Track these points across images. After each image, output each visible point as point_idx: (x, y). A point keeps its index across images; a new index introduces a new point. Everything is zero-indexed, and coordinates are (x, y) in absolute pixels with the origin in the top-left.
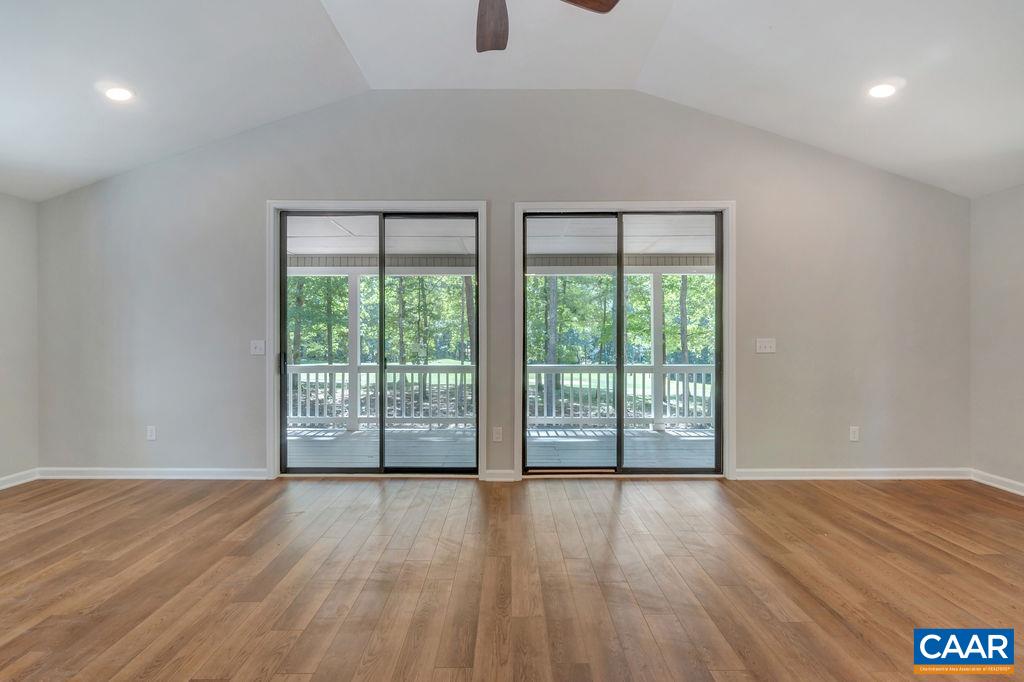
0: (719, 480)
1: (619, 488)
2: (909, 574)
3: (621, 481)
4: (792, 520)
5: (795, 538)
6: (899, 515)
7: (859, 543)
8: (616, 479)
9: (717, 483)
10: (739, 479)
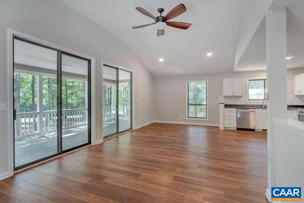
9: (130, 132)
10: (135, 129)
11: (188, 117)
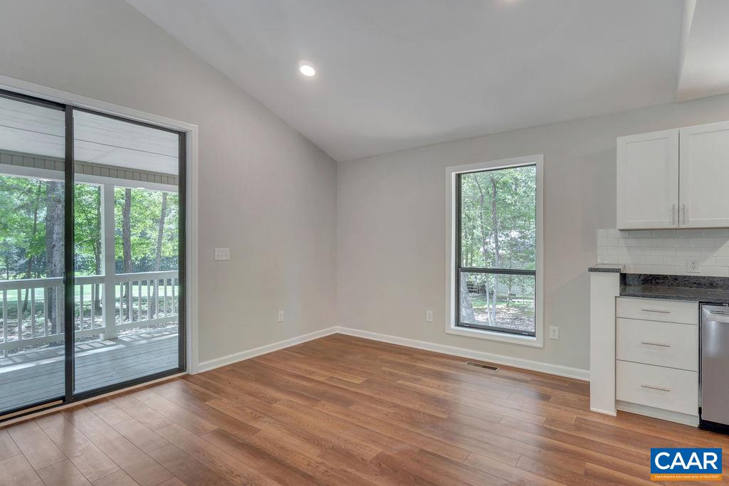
0: (183, 378)
1: (70, 421)
2: (334, 414)
3: (71, 411)
4: (252, 398)
5: (259, 415)
6: (314, 370)
7: (300, 402)
8: (66, 410)
9: (182, 381)
10: (200, 372)
11: (458, 324)
